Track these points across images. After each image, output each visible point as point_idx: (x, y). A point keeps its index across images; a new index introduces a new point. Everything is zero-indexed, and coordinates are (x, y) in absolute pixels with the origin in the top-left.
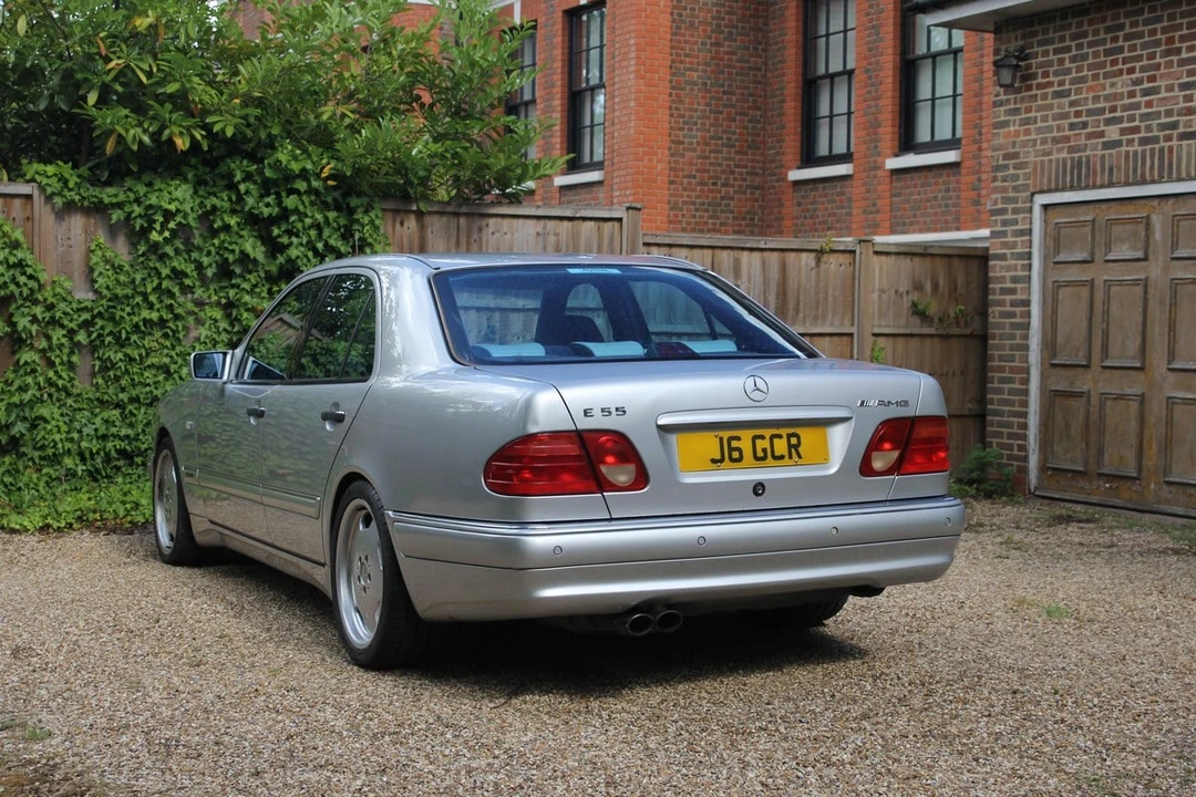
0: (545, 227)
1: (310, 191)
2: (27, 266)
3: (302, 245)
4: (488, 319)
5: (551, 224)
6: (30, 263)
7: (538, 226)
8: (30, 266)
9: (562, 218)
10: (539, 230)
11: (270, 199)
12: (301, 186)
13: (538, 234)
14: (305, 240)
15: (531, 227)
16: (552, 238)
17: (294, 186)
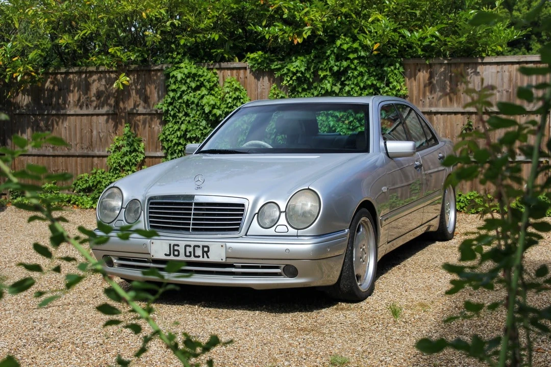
0: (502, 68)
1: (359, 58)
2: (241, 98)
3: (353, 84)
4: (468, 118)
5: (506, 67)
6: (242, 97)
7: (499, 68)
8: (242, 99)
9: (512, 63)
10: (499, 70)
11: (338, 63)
12: (351, 56)
13: (498, 72)
14: (355, 82)
15: (494, 69)
16: (507, 73)
17: (348, 56)
